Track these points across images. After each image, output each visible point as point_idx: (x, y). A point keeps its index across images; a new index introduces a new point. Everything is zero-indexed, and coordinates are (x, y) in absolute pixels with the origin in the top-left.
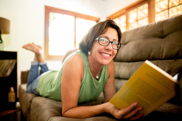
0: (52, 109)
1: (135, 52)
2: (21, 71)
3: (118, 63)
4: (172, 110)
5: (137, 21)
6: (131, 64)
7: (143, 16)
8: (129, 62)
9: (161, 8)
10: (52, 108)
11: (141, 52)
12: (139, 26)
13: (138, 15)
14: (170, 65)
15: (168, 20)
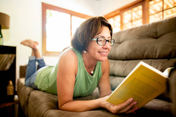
0: (50, 103)
1: (130, 51)
2: (20, 66)
3: (112, 61)
4: (163, 106)
5: (131, 21)
6: (125, 62)
7: (137, 17)
8: (123, 60)
9: (155, 10)
10: (49, 101)
11: (136, 51)
12: (133, 27)
13: (132, 16)
14: (163, 64)
15: (162, 21)
